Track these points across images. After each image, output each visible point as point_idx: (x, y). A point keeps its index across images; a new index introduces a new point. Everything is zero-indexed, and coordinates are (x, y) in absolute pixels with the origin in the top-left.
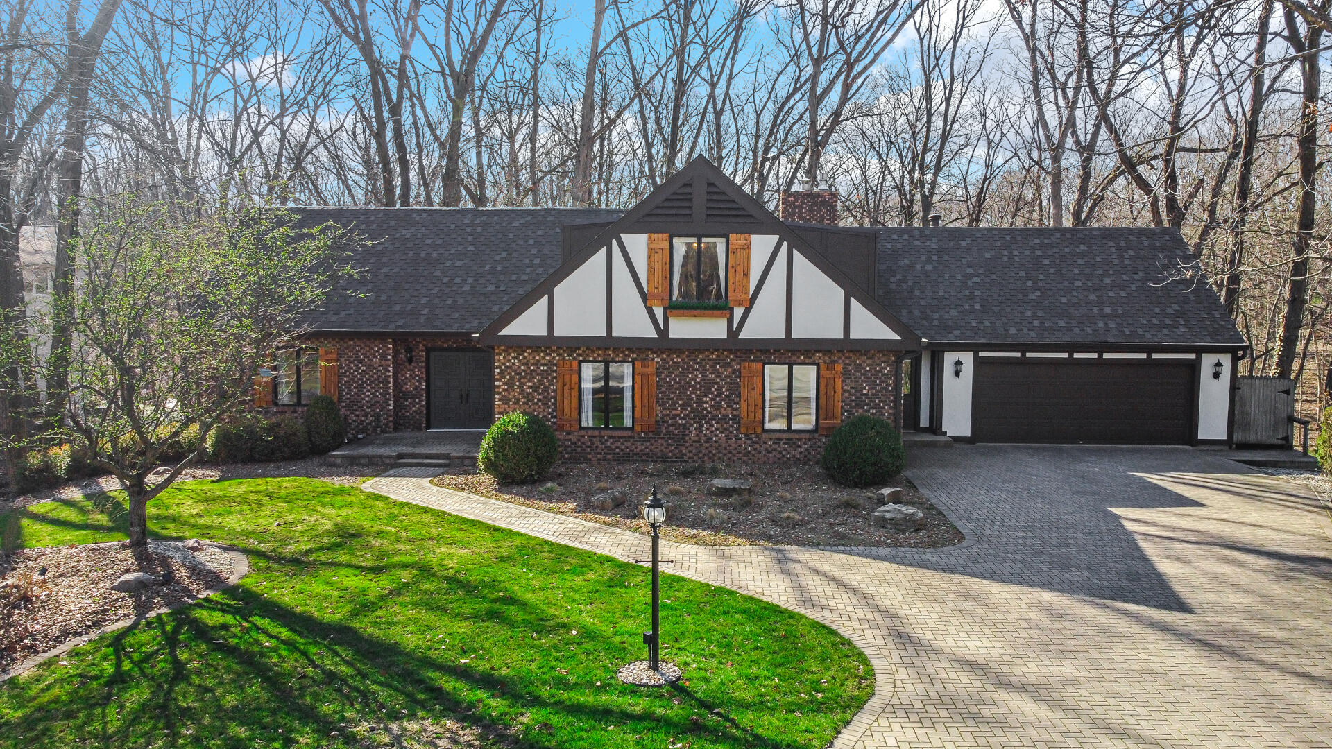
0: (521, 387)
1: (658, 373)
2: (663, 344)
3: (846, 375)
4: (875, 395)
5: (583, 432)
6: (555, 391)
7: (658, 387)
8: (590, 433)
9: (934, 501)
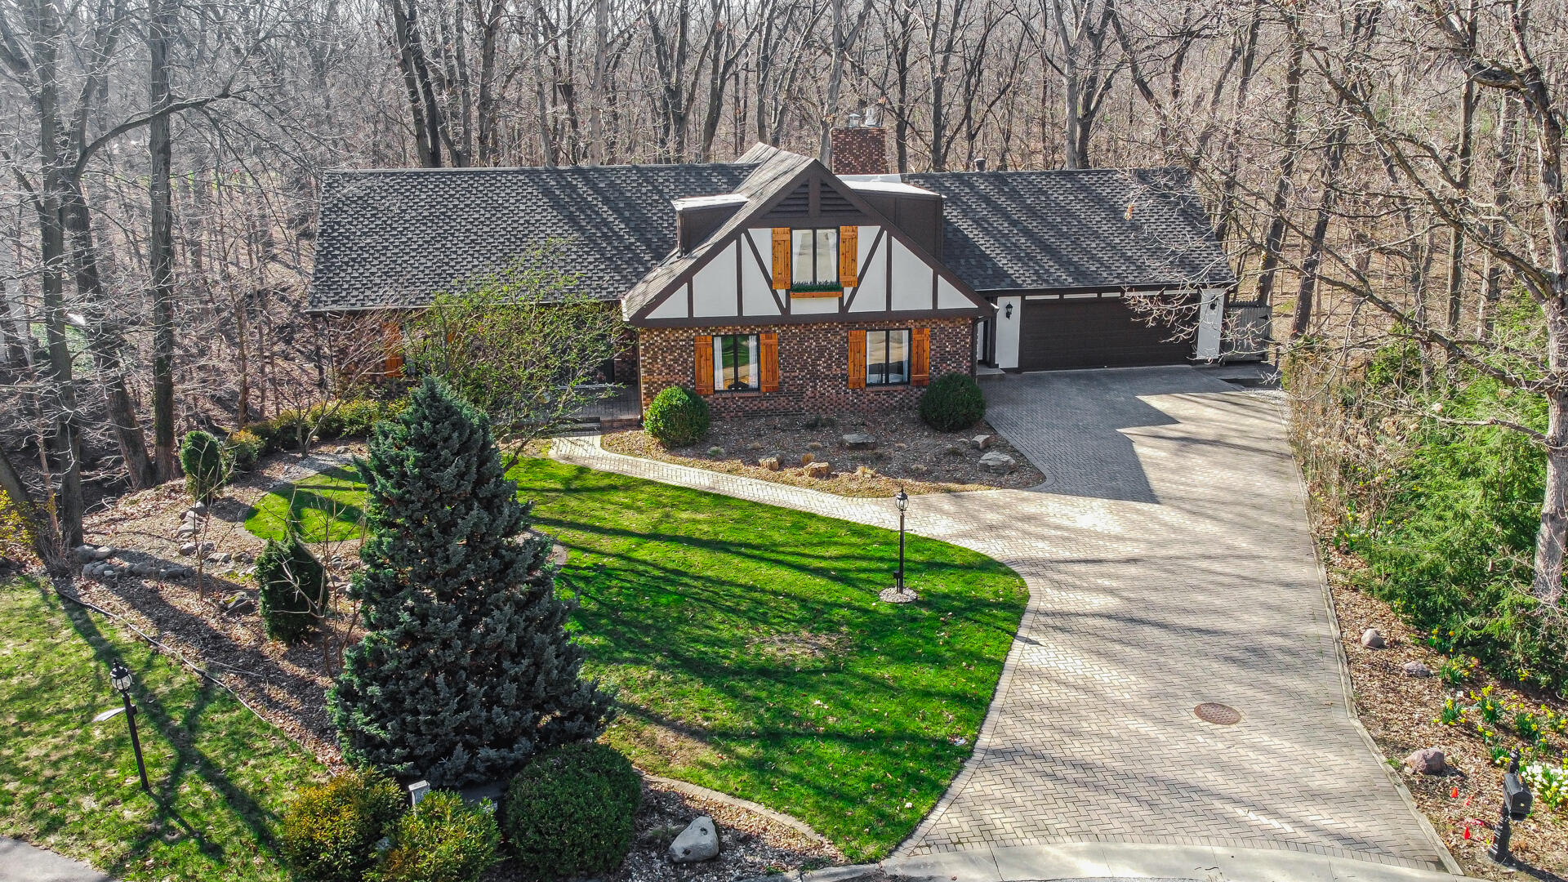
0: (663, 360)
1: (780, 343)
2: (786, 319)
3: (933, 336)
4: (956, 353)
5: (717, 395)
6: (693, 362)
7: (780, 354)
8: (724, 395)
9: (1012, 443)
